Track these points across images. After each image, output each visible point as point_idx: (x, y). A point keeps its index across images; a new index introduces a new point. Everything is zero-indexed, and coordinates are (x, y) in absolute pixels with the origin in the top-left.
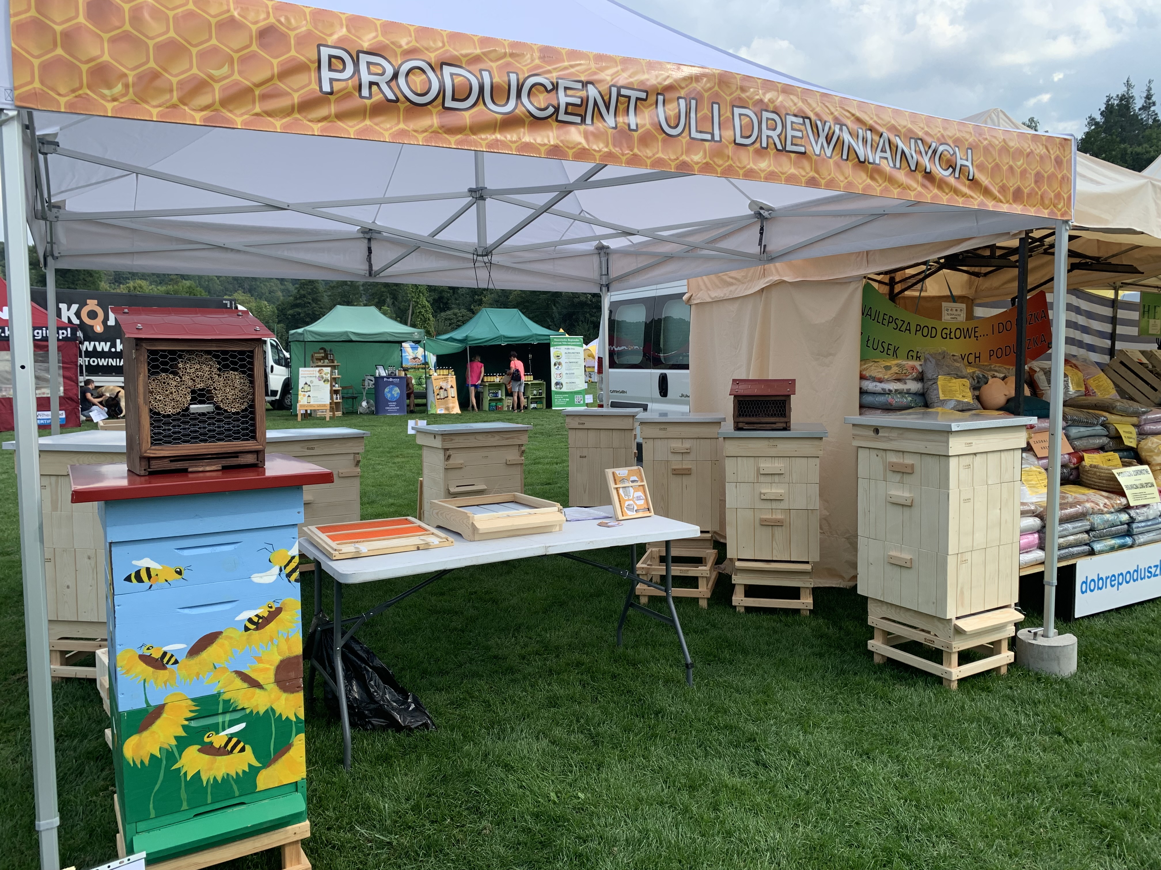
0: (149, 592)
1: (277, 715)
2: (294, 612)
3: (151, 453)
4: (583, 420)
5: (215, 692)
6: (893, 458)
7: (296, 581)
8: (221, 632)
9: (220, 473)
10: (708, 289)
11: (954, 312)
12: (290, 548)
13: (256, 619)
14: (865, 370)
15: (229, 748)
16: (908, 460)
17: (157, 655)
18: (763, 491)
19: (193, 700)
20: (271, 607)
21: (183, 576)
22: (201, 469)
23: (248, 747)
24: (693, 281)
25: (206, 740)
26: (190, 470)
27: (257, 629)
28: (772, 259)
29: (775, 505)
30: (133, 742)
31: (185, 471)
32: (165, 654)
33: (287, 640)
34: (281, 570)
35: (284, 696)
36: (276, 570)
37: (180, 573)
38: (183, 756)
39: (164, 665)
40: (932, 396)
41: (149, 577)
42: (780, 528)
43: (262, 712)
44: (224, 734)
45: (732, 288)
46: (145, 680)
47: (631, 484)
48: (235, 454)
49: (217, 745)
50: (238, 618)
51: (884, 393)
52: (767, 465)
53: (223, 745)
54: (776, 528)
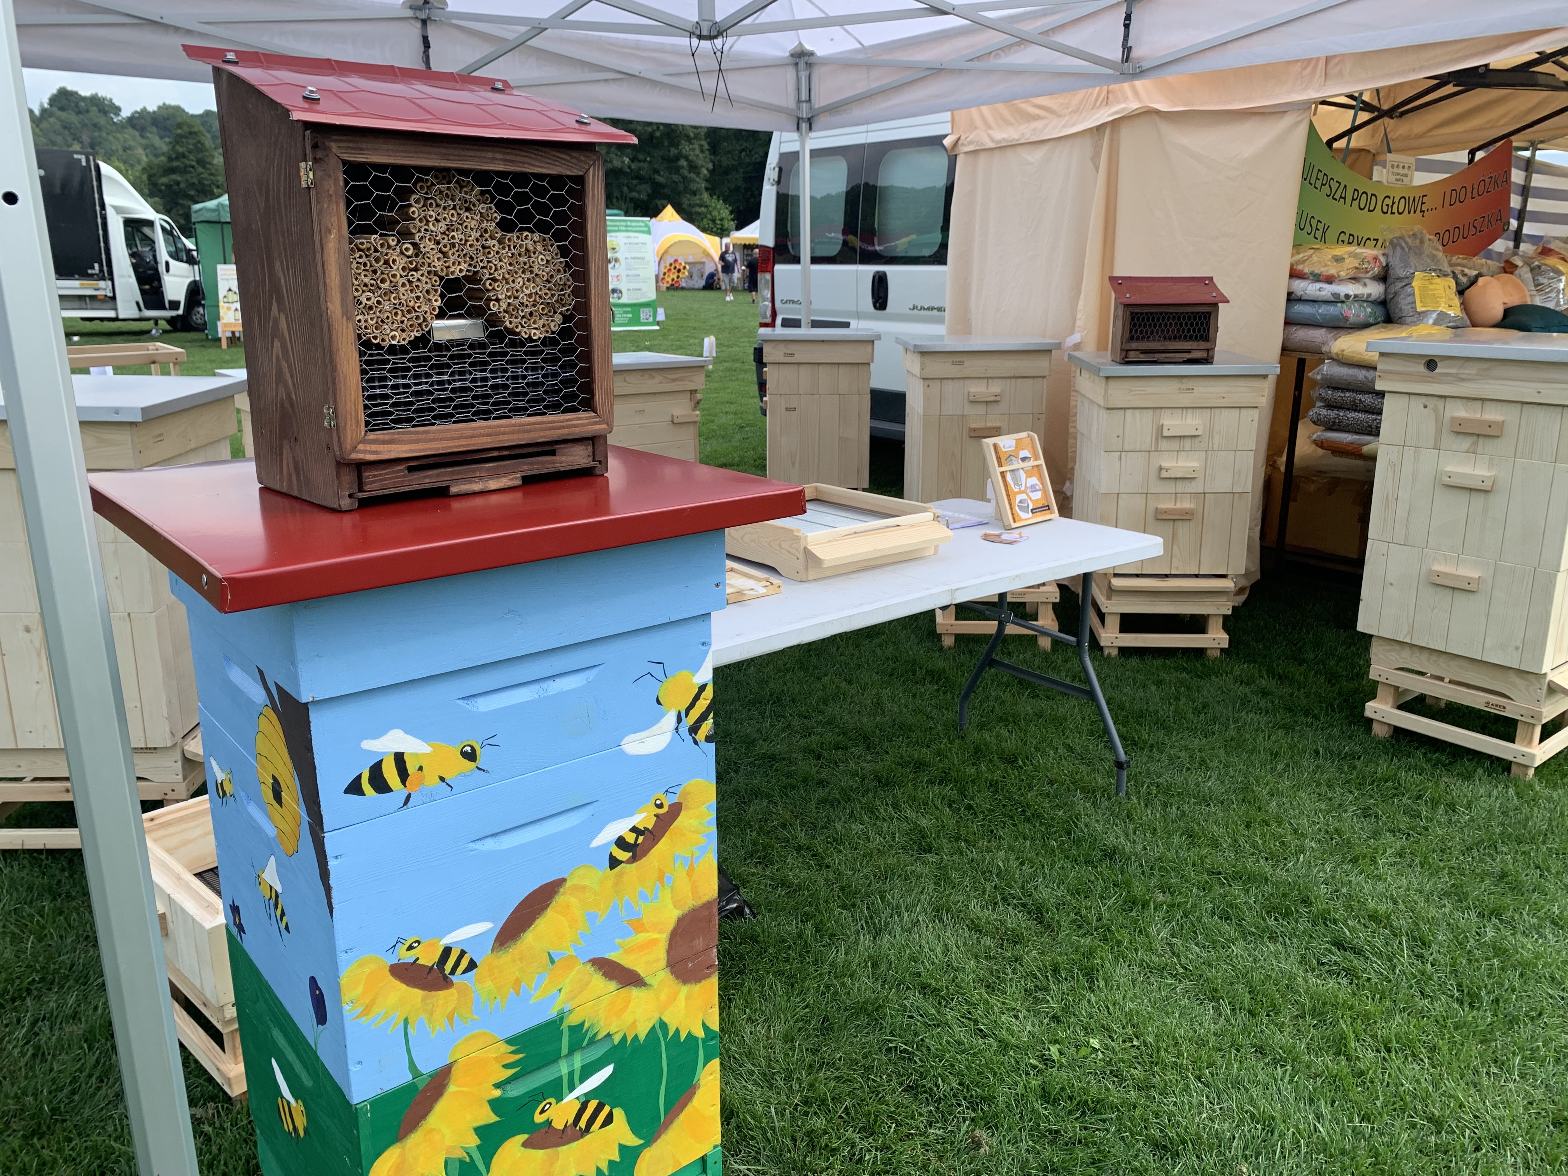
0: (406, 811)
1: (671, 1033)
2: (703, 808)
3: (368, 452)
4: (792, 348)
5: (552, 1013)
6: (1461, 411)
7: (708, 739)
8: (563, 880)
9: (518, 495)
10: (989, 127)
11: (1401, 171)
12: (696, 669)
13: (631, 838)
14: (1299, 262)
15: (582, 1124)
16: (1492, 414)
17: (428, 957)
18: (1164, 465)
19: (509, 1041)
20: (660, 806)
21: (480, 762)
22: (477, 487)
23: (618, 1113)
24: (961, 114)
25: (539, 1118)
26: (454, 490)
27: (634, 859)
28: (1141, 73)
29: (1181, 487)
30: (389, 1164)
31: (442, 493)
32: (447, 951)
33: (690, 872)
34: (679, 720)
35: (685, 989)
36: (670, 719)
37: (471, 756)
38: (492, 1166)
39: (445, 978)
40: (1403, 303)
41: (403, 774)
42: (1186, 524)
43: (642, 1037)
44: (571, 1100)
45: (1039, 124)
46: (406, 1021)
47: (1022, 464)
48: (548, 448)
49: (558, 1125)
50: (596, 843)
51: (1336, 300)
52: (1173, 424)
53: (571, 1121)
54: (1180, 523)
